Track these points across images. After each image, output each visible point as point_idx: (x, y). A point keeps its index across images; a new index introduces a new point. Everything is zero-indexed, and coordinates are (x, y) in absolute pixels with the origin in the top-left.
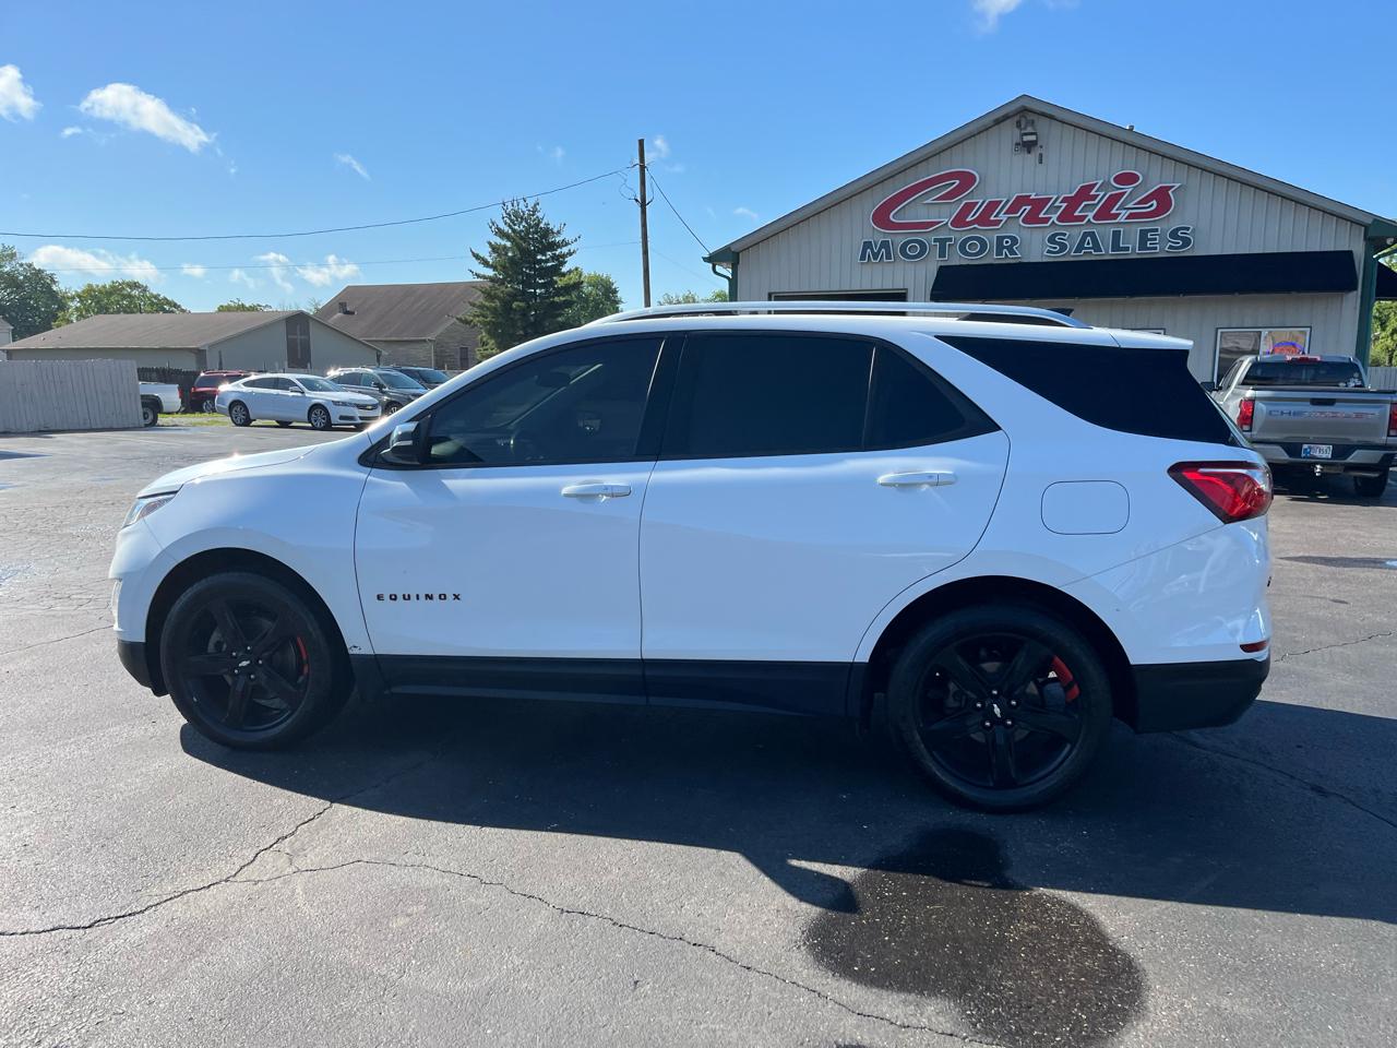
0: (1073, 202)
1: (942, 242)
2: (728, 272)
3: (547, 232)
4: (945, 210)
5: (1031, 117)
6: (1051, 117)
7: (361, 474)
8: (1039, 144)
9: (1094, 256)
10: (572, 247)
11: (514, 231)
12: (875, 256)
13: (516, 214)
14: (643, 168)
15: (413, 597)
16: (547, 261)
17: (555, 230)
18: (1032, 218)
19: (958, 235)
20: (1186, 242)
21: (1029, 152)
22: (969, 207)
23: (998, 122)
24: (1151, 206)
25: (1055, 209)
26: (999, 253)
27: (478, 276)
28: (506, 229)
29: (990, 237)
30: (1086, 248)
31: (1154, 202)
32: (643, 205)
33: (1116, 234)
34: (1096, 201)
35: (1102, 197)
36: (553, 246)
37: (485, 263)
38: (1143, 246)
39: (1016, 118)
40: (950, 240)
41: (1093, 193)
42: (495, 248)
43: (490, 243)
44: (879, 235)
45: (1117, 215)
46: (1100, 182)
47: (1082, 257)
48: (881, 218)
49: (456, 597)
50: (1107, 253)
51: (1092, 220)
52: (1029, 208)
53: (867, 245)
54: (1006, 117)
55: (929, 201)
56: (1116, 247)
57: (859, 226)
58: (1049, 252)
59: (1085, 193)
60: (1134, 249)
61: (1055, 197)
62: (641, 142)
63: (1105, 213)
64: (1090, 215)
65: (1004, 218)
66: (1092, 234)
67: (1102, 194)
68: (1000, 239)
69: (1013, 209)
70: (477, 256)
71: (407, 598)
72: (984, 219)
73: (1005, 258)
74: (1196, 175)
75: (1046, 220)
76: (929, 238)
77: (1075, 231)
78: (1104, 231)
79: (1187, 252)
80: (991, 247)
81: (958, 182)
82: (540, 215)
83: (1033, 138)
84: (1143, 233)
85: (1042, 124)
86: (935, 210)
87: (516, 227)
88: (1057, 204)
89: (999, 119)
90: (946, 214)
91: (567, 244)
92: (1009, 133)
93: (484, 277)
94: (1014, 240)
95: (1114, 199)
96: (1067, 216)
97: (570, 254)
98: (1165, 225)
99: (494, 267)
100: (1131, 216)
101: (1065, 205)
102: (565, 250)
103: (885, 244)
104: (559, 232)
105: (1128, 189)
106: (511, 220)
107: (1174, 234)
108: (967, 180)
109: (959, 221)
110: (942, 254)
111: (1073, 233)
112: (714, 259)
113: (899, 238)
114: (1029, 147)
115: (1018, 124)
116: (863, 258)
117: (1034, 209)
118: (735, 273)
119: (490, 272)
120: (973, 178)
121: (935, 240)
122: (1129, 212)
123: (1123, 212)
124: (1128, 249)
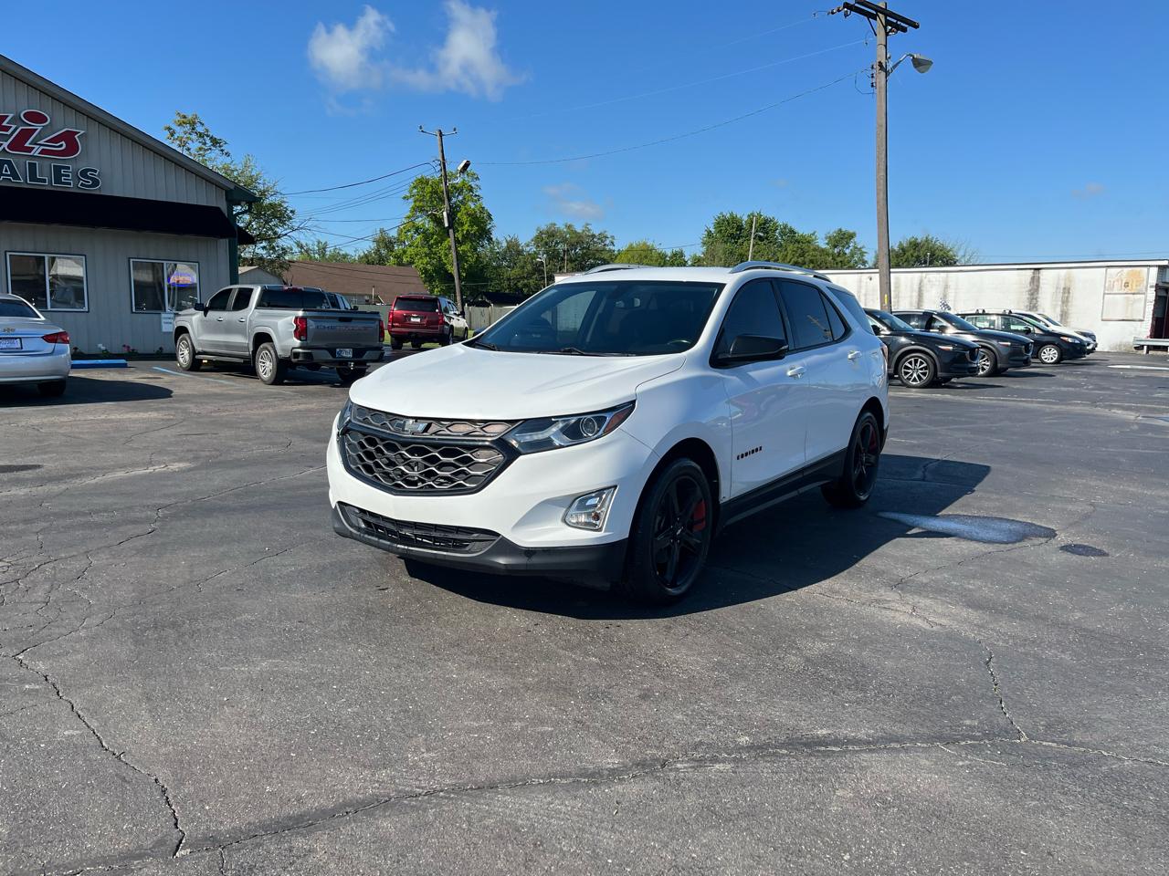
7: (715, 373)
9: (13, 183)
20: (96, 183)
24: (61, 146)
30: (4, 175)
31: (63, 142)
33: (32, 166)
34: (9, 133)
35: (13, 129)
38: (58, 180)
41: (4, 124)
45: (30, 150)
46: (11, 115)
50: (23, 182)
51: (8, 150)
56: (33, 177)
60: (50, 182)
63: (18, 145)
66: (9, 163)
67: (14, 127)
74: (94, 127)
78: (21, 162)
79: (95, 191)
84: (57, 169)
95: (26, 134)
98: (74, 164)
100: (43, 152)
105: (39, 127)
107: (84, 173)
122: (42, 147)
123: (37, 147)
124: (44, 181)
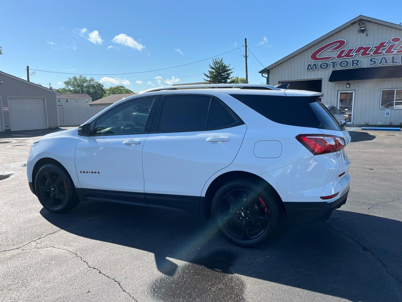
0: (378, 48)
1: (334, 63)
2: (266, 76)
3: (225, 67)
4: (335, 53)
5: (363, 22)
6: (370, 22)
7: (77, 138)
8: (366, 30)
9: (386, 65)
10: (232, 71)
11: (216, 67)
12: (312, 68)
13: (216, 62)
14: (246, 47)
15: (89, 172)
16: (225, 75)
17: (227, 66)
18: (364, 54)
19: (339, 61)
21: (363, 33)
22: (343, 52)
23: (352, 24)
25: (372, 50)
26: (353, 65)
27: (206, 80)
28: (214, 67)
29: (350, 60)
30: (383, 63)
32: (246, 57)
33: (393, 58)
34: (386, 47)
35: (388, 46)
36: (227, 71)
37: (208, 77)
39: (359, 22)
40: (336, 62)
41: (385, 45)
42: (210, 72)
43: (209, 71)
44: (313, 62)
45: (393, 52)
46: (387, 41)
47: (381, 65)
48: (314, 57)
49: (99, 173)
50: (390, 64)
51: (385, 54)
52: (363, 50)
53: (309, 65)
54: (355, 23)
55: (329, 50)
56: (393, 61)
57: (307, 60)
58: (370, 64)
59: (382, 45)
60: (399, 62)
61: (372, 47)
62: (246, 39)
63: (389, 51)
64: (384, 52)
65: (354, 54)
66: (385, 58)
67: (388, 45)
68: (353, 61)
69: (358, 51)
70: (205, 75)
71: (87, 172)
72: (348, 55)
73: (355, 67)
75: (369, 54)
76: (329, 62)
77: (379, 57)
78: (389, 57)
80: (350, 63)
81: (339, 44)
82: (223, 62)
83: (364, 28)
85: (367, 24)
86: (332, 53)
87: (216, 66)
88: (373, 49)
89: (353, 23)
90: (335, 54)
91: (231, 70)
92: (357, 27)
93: (207, 81)
94: (358, 61)
95: (392, 47)
96: (376, 52)
97: (231, 73)
99: (210, 78)
100: (398, 52)
101: (375, 49)
102: (230, 72)
103: (315, 65)
104: (228, 67)
105: (397, 43)
106: (215, 64)
108: (342, 43)
109: (339, 56)
110: (334, 67)
111: (378, 58)
112: (262, 72)
113: (319, 63)
114: (363, 31)
115: (359, 24)
116: (308, 69)
117: (365, 51)
118: (268, 76)
119: (209, 79)
120: (344, 42)
121: (331, 63)
122: (397, 50)
123: (395, 50)
124: (397, 62)
